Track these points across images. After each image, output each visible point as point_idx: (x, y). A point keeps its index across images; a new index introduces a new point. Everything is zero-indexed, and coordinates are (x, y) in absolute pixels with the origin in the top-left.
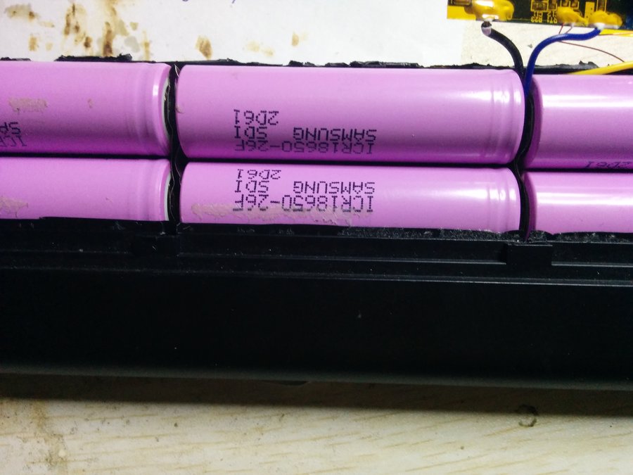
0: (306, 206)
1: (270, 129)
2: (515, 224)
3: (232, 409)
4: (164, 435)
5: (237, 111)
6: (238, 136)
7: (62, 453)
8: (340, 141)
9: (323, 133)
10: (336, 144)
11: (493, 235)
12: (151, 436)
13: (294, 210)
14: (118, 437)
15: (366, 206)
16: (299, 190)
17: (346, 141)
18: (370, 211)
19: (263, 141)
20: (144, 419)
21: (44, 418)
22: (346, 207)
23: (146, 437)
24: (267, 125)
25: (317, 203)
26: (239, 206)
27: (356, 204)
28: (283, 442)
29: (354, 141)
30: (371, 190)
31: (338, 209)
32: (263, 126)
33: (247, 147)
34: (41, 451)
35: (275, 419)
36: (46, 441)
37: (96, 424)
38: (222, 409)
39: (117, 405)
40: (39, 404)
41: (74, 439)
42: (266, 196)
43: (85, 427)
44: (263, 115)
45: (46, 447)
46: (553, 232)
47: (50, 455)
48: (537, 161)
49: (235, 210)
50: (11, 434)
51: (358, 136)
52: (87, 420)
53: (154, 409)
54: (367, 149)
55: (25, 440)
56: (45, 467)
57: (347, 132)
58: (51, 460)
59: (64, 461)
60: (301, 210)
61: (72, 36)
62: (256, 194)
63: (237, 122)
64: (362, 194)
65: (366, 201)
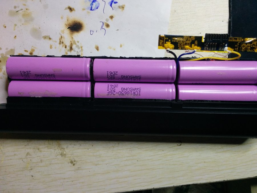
0: (124, 94)
1: (116, 76)
2: (174, 98)
3: (106, 142)
4: (90, 148)
5: (108, 72)
6: (108, 77)
7: (65, 153)
8: (132, 78)
9: (128, 77)
10: (131, 79)
11: (169, 101)
12: (86, 148)
13: (122, 95)
14: (78, 149)
15: (139, 94)
16: (123, 90)
17: (134, 78)
18: (140, 95)
19: (114, 78)
20: (85, 144)
21: (60, 144)
22: (134, 94)
23: (85, 149)
24: (115, 75)
25: (127, 93)
26: (108, 94)
27: (136, 93)
28: (119, 150)
29: (136, 78)
30: (140, 90)
31: (132, 95)
32: (114, 75)
33: (110, 79)
34: (59, 152)
35: (117, 144)
36: (60, 150)
37: (73, 146)
38: (104, 142)
39: (78, 141)
40: (58, 141)
41: (67, 149)
42: (115, 91)
43: (70, 146)
44: (114, 73)
45: (61, 152)
46: (183, 100)
47: (62, 153)
48: (180, 82)
49: (107, 95)
50: (52, 148)
51: (137, 77)
52: (70, 145)
53: (87, 142)
54: (139, 80)
55: (55, 150)
56: (60, 156)
57: (134, 76)
58: (62, 155)
59: (65, 155)
60: (123, 95)
61: (61, 45)
62: (112, 91)
63: (108, 74)
64: (138, 91)
65: (139, 92)
